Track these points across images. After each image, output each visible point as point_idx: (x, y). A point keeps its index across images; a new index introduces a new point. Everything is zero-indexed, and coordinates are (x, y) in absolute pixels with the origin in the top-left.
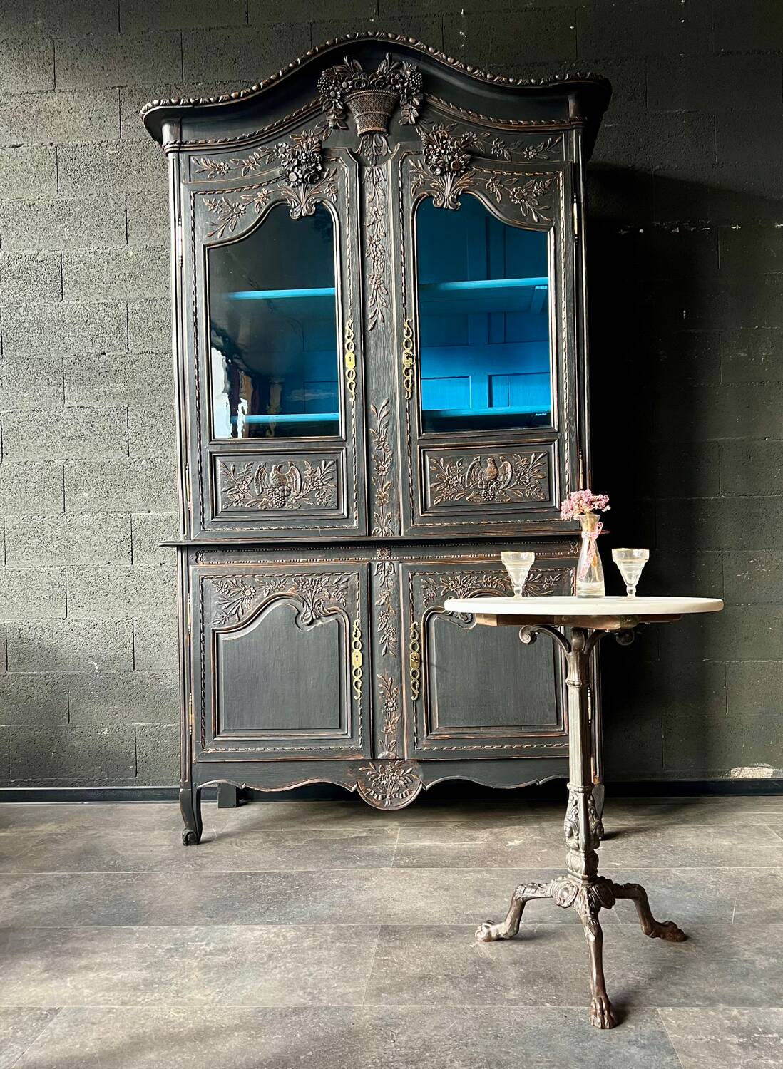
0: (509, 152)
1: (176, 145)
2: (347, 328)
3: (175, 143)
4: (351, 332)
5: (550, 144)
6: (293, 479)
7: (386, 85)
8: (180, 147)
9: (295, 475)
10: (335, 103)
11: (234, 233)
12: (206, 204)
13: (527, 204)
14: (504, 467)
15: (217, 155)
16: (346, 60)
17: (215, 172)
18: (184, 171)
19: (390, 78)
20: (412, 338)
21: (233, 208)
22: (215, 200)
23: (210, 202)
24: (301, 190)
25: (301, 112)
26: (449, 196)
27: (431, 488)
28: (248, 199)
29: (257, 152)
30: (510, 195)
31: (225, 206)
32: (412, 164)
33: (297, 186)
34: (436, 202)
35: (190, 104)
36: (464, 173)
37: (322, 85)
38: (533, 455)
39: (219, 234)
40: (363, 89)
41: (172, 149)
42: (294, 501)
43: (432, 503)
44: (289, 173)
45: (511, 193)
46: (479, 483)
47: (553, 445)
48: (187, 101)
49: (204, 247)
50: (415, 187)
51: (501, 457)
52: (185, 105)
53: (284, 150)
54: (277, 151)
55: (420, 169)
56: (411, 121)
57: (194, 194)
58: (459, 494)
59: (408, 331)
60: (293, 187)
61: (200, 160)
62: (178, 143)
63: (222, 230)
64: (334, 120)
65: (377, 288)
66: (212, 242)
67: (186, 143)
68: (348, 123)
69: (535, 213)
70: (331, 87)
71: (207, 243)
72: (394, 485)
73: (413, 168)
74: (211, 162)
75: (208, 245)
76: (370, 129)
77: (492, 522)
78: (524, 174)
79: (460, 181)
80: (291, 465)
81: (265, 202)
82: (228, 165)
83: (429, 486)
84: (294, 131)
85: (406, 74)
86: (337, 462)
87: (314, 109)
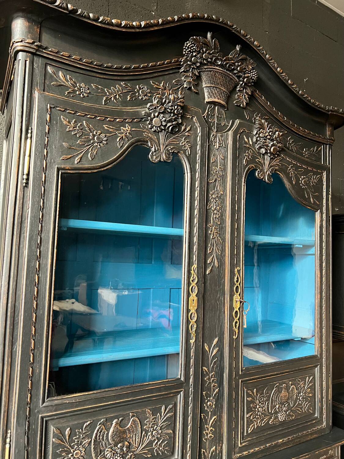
0: (296, 149)
1: (33, 46)
2: (192, 272)
3: (33, 43)
4: (195, 276)
5: (316, 150)
6: (133, 431)
7: (234, 69)
8: (37, 50)
9: (136, 427)
10: (193, 68)
11: (93, 162)
12: (65, 122)
13: (308, 190)
14: (292, 390)
15: (78, 74)
16: (209, 35)
17: (74, 91)
18: (38, 78)
19: (238, 66)
20: (240, 284)
21: (94, 136)
22: (75, 122)
23: (69, 122)
24: (162, 136)
25: (163, 64)
26: (267, 172)
27: (247, 418)
28: (111, 130)
29: (121, 85)
30: (300, 180)
31: (86, 130)
32: (246, 140)
33: (158, 132)
34: (258, 174)
35: (67, 9)
36: (277, 157)
37: (188, 48)
38: (308, 377)
39: (77, 160)
40: (218, 65)
41: (27, 49)
42: (133, 456)
43: (247, 431)
44: (154, 117)
45: (301, 179)
46: (277, 406)
47: (317, 370)
48: (65, 5)
49: (58, 169)
50: (247, 159)
51: (290, 383)
52: (61, 7)
53: (145, 93)
54: (138, 91)
55: (250, 145)
56: (243, 105)
57: (51, 108)
58: (265, 420)
59: (238, 278)
60: (155, 131)
61: (58, 72)
62: (37, 46)
63: (80, 156)
64: (190, 83)
65: (215, 238)
66: (68, 166)
67: (46, 48)
68: (199, 88)
69: (312, 197)
70: (194, 54)
71: (63, 166)
72: (220, 419)
73: (246, 143)
74: (71, 79)
75: (64, 169)
76: (216, 100)
77: (285, 439)
78: (307, 168)
79: (274, 163)
80: (133, 416)
81: (127, 138)
82: (88, 89)
83: (246, 416)
84: (155, 79)
85: (248, 66)
86: (175, 406)
87: (174, 65)
